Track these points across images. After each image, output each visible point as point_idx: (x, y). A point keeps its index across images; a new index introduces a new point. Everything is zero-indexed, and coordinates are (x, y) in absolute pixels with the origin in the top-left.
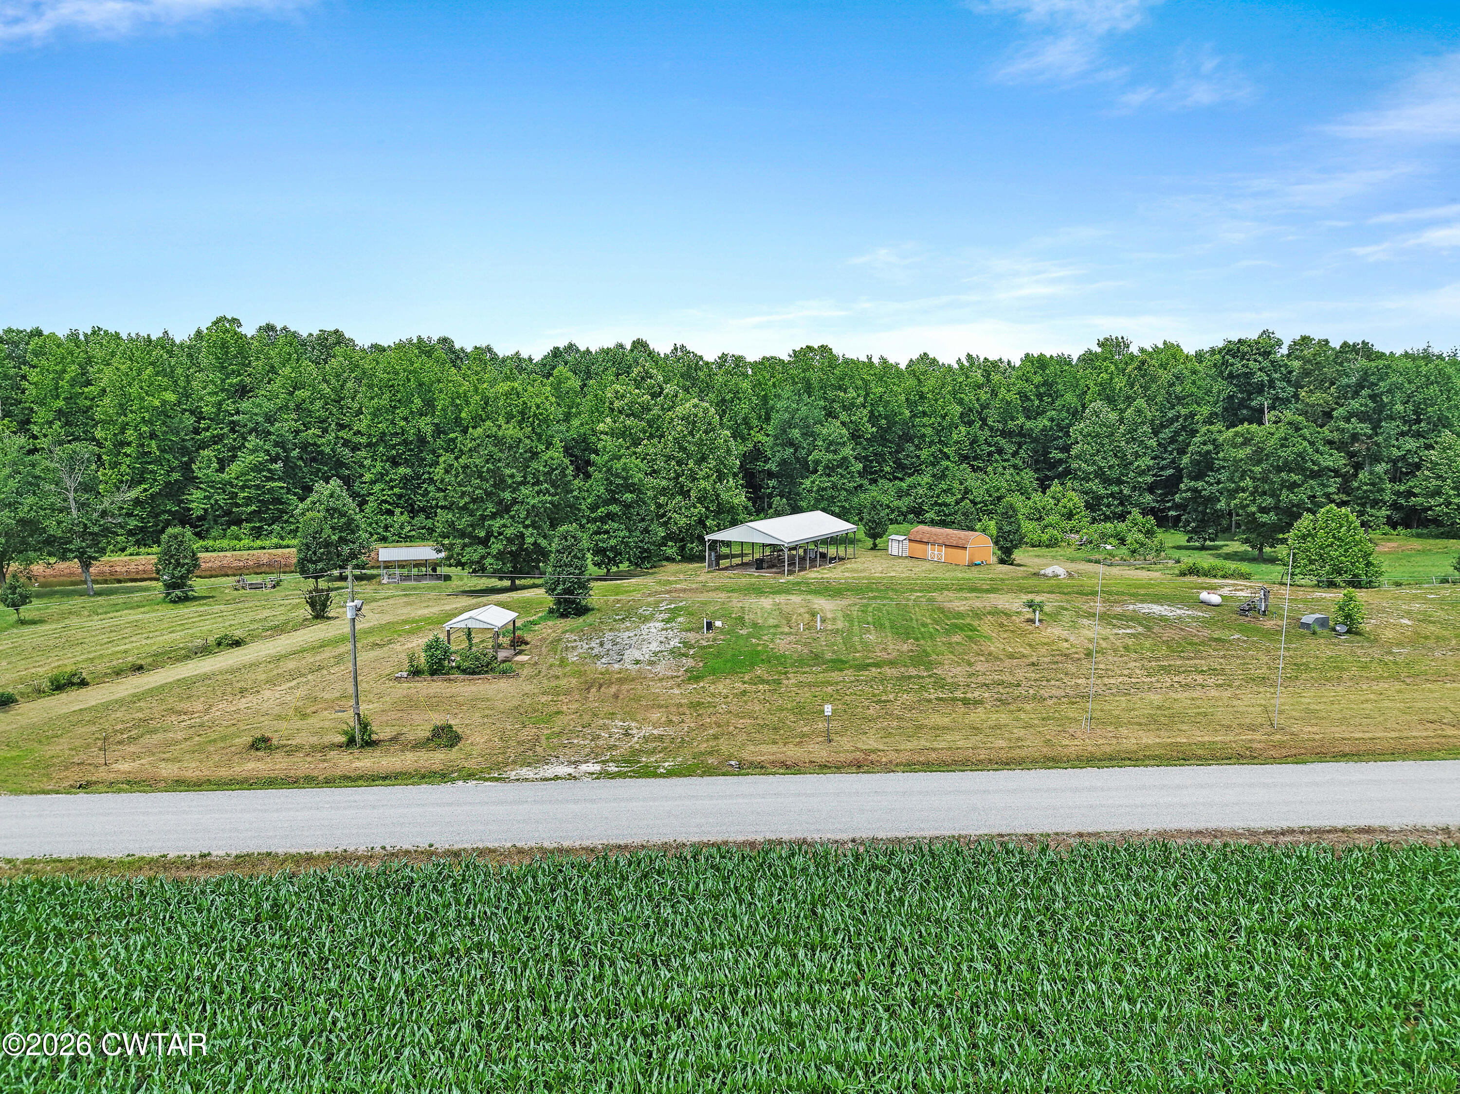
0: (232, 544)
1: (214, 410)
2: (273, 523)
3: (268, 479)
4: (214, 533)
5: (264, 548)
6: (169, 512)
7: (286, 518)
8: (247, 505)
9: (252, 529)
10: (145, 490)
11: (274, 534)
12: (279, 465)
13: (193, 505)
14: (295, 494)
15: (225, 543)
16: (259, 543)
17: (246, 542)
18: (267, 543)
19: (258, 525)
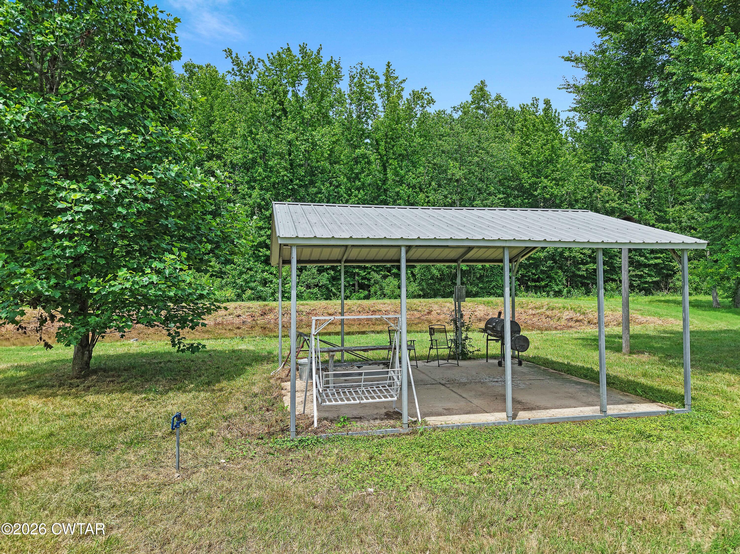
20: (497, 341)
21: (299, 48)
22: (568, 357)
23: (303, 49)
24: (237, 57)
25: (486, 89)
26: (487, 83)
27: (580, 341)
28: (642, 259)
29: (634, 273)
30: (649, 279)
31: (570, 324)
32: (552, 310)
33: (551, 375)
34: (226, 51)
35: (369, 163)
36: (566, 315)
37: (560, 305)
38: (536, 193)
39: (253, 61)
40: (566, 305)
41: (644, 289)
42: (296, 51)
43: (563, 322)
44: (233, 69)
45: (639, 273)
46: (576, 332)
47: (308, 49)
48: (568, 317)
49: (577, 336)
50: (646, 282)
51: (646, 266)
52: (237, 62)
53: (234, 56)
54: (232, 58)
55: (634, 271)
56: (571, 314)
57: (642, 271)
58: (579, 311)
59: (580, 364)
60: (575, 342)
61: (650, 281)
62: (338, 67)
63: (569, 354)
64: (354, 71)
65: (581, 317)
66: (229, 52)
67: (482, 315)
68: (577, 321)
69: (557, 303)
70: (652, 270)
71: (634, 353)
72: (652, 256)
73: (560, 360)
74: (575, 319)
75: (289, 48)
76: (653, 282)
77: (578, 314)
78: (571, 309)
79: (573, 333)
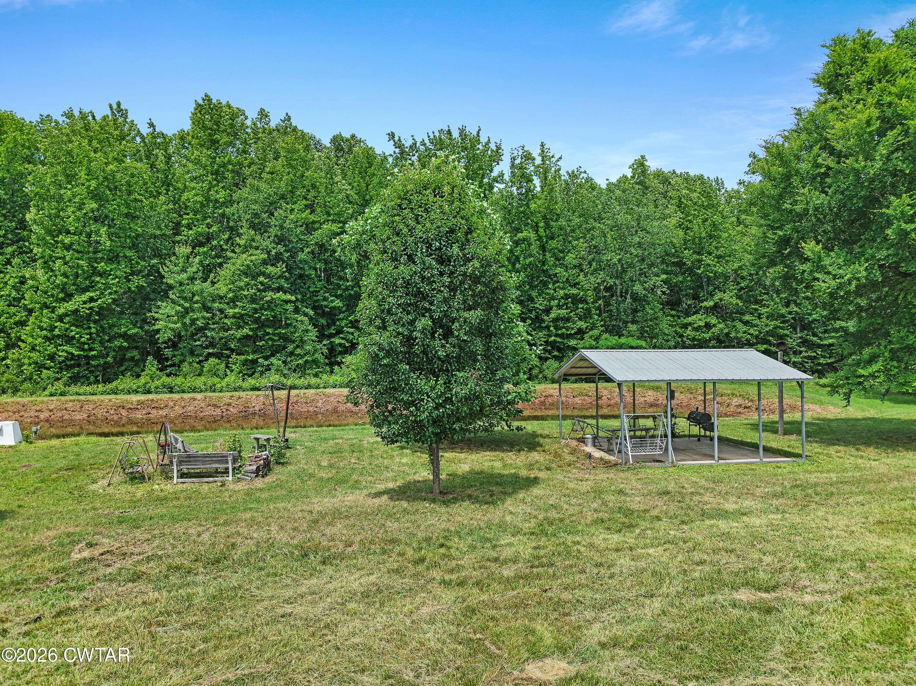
0: (210, 383)
1: (199, 199)
2: (273, 355)
3: (267, 288)
4: (185, 367)
5: (258, 389)
6: (124, 336)
7: (291, 347)
8: (239, 327)
9: (245, 363)
10: (92, 300)
11: (273, 369)
12: (281, 268)
13: (159, 325)
14: (306, 315)
15: (199, 382)
16: (251, 382)
17: (231, 378)
18: (264, 382)
19: (250, 357)
20: (696, 426)
21: (459, 131)
22: (741, 437)
23: (462, 132)
24: (399, 140)
25: (646, 163)
26: (647, 157)
27: (749, 426)
28: (815, 339)
29: (806, 354)
30: (822, 361)
31: (739, 410)
32: (722, 396)
33: (732, 446)
34: (389, 134)
35: (530, 244)
36: (736, 401)
37: (729, 392)
38: (699, 272)
39: (416, 144)
40: (735, 392)
41: (817, 371)
42: (456, 134)
43: (732, 408)
44: (395, 152)
45: (813, 354)
46: (745, 419)
47: (467, 131)
48: (737, 404)
49: (746, 422)
50: (819, 364)
51: (819, 346)
52: (399, 145)
53: (396, 139)
54: (394, 141)
55: (806, 352)
56: (740, 401)
57: (815, 352)
58: (748, 398)
59: (749, 441)
60: (745, 426)
61: (824, 362)
62: (498, 148)
63: (741, 434)
64: (516, 152)
65: (750, 404)
66: (392, 136)
67: (652, 400)
68: (746, 407)
69: (726, 389)
70: (825, 351)
71: (787, 434)
72: (826, 335)
73: (736, 438)
74: (744, 406)
75: (449, 130)
76: (827, 364)
77: (747, 401)
78: (740, 395)
79: (742, 419)
